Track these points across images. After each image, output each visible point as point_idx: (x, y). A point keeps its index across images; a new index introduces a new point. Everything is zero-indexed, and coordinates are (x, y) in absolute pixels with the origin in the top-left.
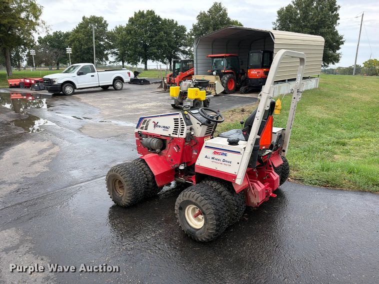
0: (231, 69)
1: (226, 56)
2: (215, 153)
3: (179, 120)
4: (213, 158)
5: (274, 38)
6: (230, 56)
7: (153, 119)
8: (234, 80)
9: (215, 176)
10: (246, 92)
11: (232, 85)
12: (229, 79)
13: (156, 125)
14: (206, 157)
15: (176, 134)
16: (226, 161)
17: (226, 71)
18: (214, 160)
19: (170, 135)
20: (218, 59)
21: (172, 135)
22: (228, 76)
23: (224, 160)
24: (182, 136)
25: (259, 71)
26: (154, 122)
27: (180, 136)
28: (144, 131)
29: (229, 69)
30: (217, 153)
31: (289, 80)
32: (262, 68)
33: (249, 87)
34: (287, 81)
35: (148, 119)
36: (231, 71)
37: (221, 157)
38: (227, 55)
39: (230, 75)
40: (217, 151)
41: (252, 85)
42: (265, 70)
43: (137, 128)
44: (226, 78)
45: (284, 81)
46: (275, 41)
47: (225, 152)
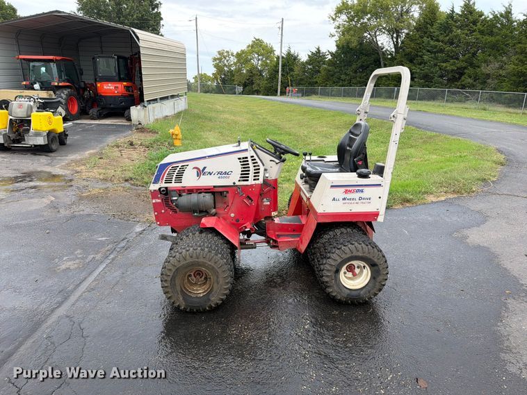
0: (68, 81)
1: (56, 60)
2: (346, 192)
3: (249, 159)
4: (344, 199)
5: (138, 40)
6: (62, 60)
7: (192, 164)
8: (77, 99)
9: (348, 220)
10: (100, 117)
11: (73, 105)
12: (69, 96)
13: (200, 172)
14: (334, 199)
15: (248, 180)
16: (364, 199)
17: (60, 84)
18: (346, 201)
19: (234, 183)
20: (37, 64)
21: (237, 183)
22: (66, 92)
23: (360, 198)
24: (257, 182)
25: (117, 85)
26: (194, 168)
27: (254, 182)
28: (173, 185)
29: (64, 81)
30: (350, 191)
31: (162, 99)
32: (119, 81)
33: (103, 108)
34: (158, 100)
35: (180, 165)
36: (68, 84)
37: (357, 196)
38: (58, 58)
39: (69, 90)
40: (348, 189)
41: (108, 106)
42: (125, 83)
43: (156, 182)
44: (62, 95)
45: (156, 100)
46: (141, 44)
47: (360, 189)
